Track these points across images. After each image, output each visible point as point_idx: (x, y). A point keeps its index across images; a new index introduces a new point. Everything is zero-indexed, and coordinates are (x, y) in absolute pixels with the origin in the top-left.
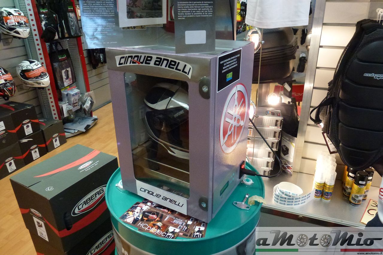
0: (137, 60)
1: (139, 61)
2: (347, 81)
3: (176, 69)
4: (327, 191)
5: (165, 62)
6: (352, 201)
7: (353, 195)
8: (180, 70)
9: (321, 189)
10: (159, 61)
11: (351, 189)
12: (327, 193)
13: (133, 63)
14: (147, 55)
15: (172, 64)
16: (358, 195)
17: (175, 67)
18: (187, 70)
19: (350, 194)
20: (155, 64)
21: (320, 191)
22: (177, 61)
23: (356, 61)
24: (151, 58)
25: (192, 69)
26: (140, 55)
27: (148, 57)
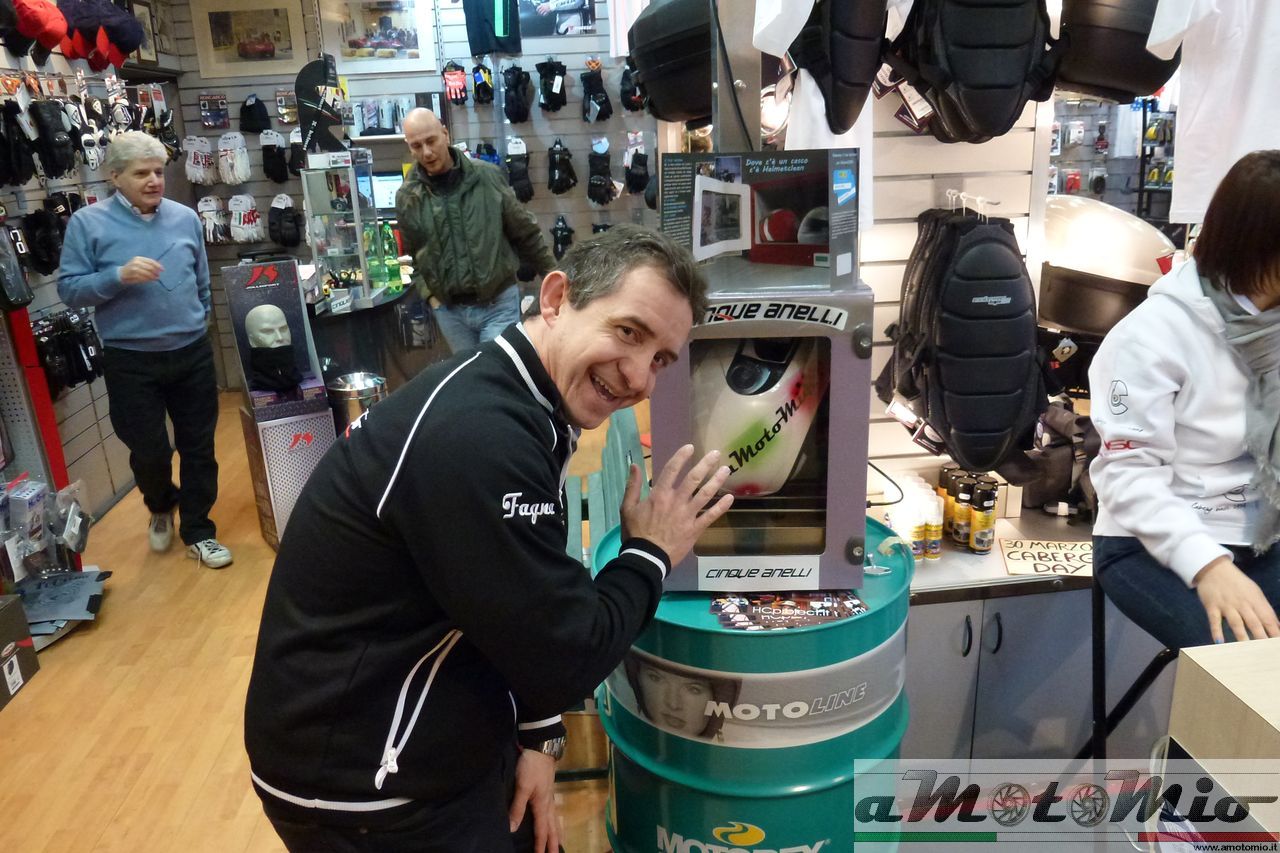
0: (727, 313)
1: (731, 314)
2: (945, 315)
3: (810, 319)
4: (933, 539)
5: (788, 310)
6: (978, 547)
7: (975, 534)
8: (816, 320)
9: (921, 539)
10: (775, 310)
11: (969, 524)
12: (934, 542)
13: (716, 319)
14: (748, 303)
15: (799, 312)
16: (986, 531)
17: (807, 316)
18: (831, 317)
19: (967, 536)
20: (766, 315)
21: (921, 542)
22: (812, 306)
23: (954, 279)
24: (759, 306)
25: (845, 315)
26: (732, 305)
27: (751, 305)
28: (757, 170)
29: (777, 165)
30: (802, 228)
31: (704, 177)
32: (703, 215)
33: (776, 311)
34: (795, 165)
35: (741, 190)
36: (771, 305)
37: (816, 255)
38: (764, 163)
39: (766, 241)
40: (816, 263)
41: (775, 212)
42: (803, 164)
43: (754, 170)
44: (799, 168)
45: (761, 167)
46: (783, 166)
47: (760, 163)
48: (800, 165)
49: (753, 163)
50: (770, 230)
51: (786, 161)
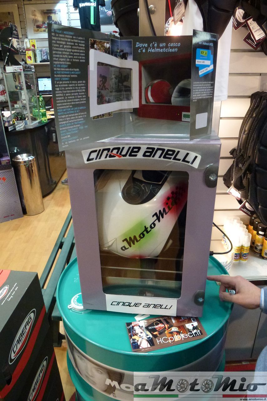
0: (117, 153)
3: (175, 159)
4: (244, 252)
5: (159, 152)
7: (265, 250)
8: (179, 160)
9: (239, 252)
11: (262, 246)
12: (245, 254)
13: (111, 156)
14: (132, 146)
15: (168, 153)
17: (173, 157)
18: (190, 158)
19: (261, 250)
20: (144, 155)
21: (238, 254)
22: (177, 150)
24: (139, 148)
25: (199, 158)
26: (121, 147)
27: (134, 148)
28: (144, 51)
29: (158, 47)
30: (175, 94)
31: (98, 52)
32: (99, 82)
33: (151, 153)
34: (172, 48)
35: (132, 65)
36: (148, 148)
37: (183, 113)
38: (149, 46)
39: (150, 102)
40: (183, 119)
41: (156, 82)
42: (177, 47)
43: (142, 51)
44: (173, 50)
45: (147, 49)
46: (162, 48)
47: (146, 45)
48: (175, 47)
49: (141, 45)
50: (152, 95)
51: (164, 44)
